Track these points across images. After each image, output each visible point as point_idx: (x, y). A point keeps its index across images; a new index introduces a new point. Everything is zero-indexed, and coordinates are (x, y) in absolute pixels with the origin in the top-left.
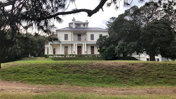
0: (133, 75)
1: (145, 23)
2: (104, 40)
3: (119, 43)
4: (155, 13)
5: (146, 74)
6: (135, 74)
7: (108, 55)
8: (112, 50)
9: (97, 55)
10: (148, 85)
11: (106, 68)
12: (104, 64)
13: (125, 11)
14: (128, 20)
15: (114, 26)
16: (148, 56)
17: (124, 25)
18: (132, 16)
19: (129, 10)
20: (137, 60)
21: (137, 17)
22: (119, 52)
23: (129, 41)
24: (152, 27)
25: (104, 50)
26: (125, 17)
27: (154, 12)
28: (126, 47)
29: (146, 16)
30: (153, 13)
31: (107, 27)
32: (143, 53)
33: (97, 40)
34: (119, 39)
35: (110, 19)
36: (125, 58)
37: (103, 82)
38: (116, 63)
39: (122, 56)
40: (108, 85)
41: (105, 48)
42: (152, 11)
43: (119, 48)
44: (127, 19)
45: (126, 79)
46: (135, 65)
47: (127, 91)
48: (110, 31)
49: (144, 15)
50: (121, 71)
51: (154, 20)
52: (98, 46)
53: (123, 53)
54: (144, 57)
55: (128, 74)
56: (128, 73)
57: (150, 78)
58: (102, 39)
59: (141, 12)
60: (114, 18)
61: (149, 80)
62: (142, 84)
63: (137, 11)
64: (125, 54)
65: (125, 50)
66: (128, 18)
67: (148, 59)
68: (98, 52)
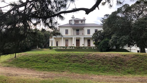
0: (125, 65)
1: (135, 19)
2: (99, 34)
3: (112, 37)
4: (145, 10)
5: (137, 65)
6: (127, 65)
7: (103, 47)
8: (107, 43)
9: (93, 47)
10: (139, 74)
11: (101, 58)
12: (99, 55)
13: (118, 9)
14: (120, 17)
15: (108, 22)
16: (139, 48)
17: (117, 21)
18: (123, 13)
19: (121, 8)
20: (129, 52)
21: (128, 14)
22: (113, 45)
23: (122, 35)
24: (142, 23)
25: (99, 43)
26: (118, 14)
27: (144, 9)
28: (119, 41)
29: (137, 13)
30: (143, 10)
31: (101, 23)
32: (134, 46)
33: (93, 34)
34: (113, 33)
35: (104, 16)
36: (117, 50)
37: (98, 70)
38: (110, 55)
39: (115, 48)
40: (103, 74)
41: (100, 41)
42: (143, 8)
43: (112, 41)
44: (119, 15)
45: (119, 68)
46: (127, 56)
47: (120, 79)
48: (104, 26)
49: (135, 12)
50: (114, 61)
51: (144, 16)
52: (94, 39)
53: (116, 45)
54: (135, 49)
55: (121, 64)
56: (121, 63)
57: (141, 68)
58: (97, 33)
59: (132, 9)
60: (108, 15)
61: (140, 70)
62: (133, 73)
63: (128, 9)
64: (118, 47)
65: (118, 43)
66: (120, 15)
67: (138, 51)
68: (94, 44)
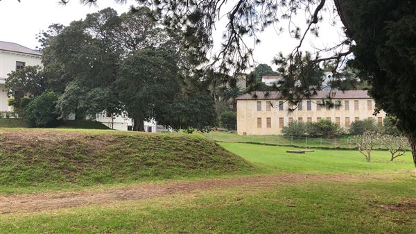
0: (92, 162)
1: (129, 50)
2: (30, 76)
3: (68, 88)
4: (150, 33)
5: (120, 159)
6: (96, 160)
7: (37, 114)
8: (50, 103)
9: (6, 112)
10: (121, 182)
11: (24, 146)
12: (19, 137)
13: (88, 15)
14: (93, 38)
15: (58, 46)
16: (131, 120)
17: (83, 47)
18: (102, 30)
19: (97, 15)
20: (108, 128)
21: (113, 34)
22: (67, 109)
23: (92, 86)
24: (143, 61)
25: (27, 101)
26: (87, 29)
27: (149, 30)
28: (84, 99)
29: (133, 36)
30: (146, 32)
31: (39, 45)
32: (120, 114)
33: (9, 75)
34: (69, 79)
35: (50, 27)
36: (79, 123)
37: (10, 181)
38: (54, 135)
39: (74, 118)
40: (25, 189)
41: (30, 96)
42: (146, 27)
43: (66, 98)
44: (91, 34)
45: (75, 171)
46: (98, 139)
47: (72, 199)
48: (46, 55)
49: (128, 32)
50: (64, 152)
51: (148, 47)
52: (11, 91)
53: (76, 111)
54: (122, 123)
55: (79, 161)
56: (80, 157)
57: (128, 166)
58: (23, 73)
59: (123, 25)
60: (61, 27)
61: (124, 171)
62: (108, 180)
63: (113, 21)
64: (80, 114)
65: (81, 105)
66: (92, 32)
67: (129, 128)
68: (10, 105)
